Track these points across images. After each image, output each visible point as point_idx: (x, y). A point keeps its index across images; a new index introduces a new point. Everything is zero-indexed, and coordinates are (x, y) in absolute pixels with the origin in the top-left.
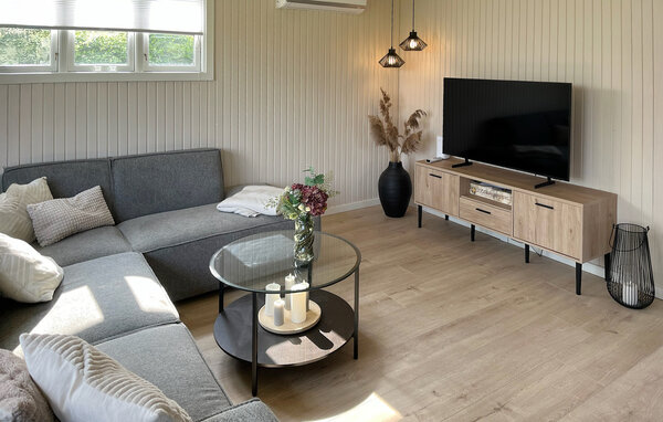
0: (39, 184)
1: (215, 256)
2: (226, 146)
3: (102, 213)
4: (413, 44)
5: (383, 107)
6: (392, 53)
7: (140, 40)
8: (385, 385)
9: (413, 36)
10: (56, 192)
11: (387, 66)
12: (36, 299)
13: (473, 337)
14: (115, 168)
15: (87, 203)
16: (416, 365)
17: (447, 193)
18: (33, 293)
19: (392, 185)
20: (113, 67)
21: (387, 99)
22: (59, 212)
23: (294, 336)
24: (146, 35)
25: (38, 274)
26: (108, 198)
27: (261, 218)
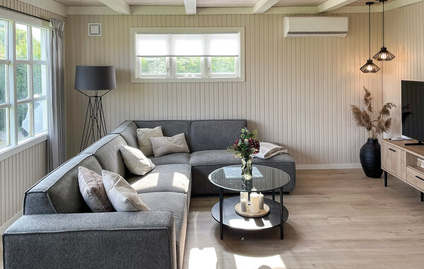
0: (158, 129)
1: (216, 171)
2: (248, 119)
3: (183, 146)
4: (384, 56)
5: (366, 100)
6: (370, 62)
7: (206, 61)
8: (288, 254)
9: (384, 50)
10: (165, 133)
11: (366, 71)
12: (139, 174)
13: (365, 250)
14: (192, 126)
15: (178, 140)
16: (315, 251)
17: (399, 162)
18: (137, 171)
19: (369, 155)
20: (194, 75)
21: (368, 94)
22: (162, 143)
23: (247, 218)
24: (210, 58)
25: (141, 163)
26: (188, 139)
27: (256, 159)
